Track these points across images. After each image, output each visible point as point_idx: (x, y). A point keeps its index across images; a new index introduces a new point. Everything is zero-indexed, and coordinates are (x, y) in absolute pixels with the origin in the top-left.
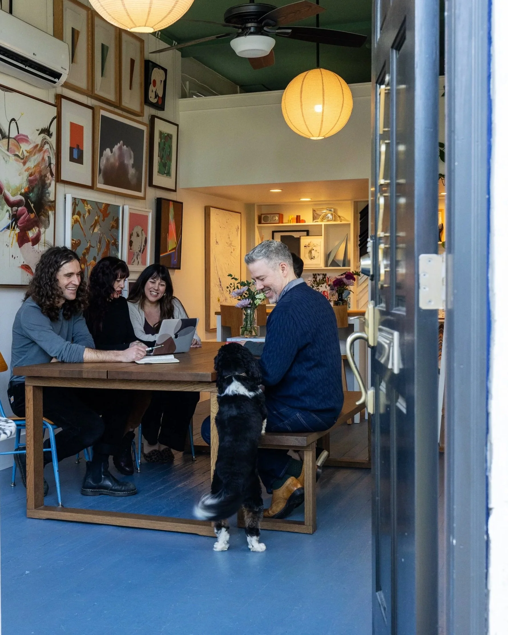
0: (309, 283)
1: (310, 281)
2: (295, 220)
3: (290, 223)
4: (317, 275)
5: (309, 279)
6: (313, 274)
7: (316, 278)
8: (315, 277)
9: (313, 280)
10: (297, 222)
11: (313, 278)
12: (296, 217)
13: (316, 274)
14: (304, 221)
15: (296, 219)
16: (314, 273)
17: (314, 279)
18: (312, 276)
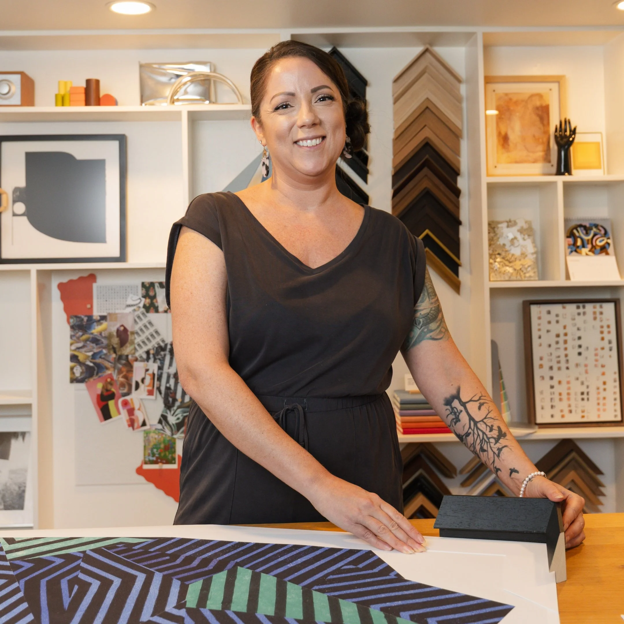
0: (127, 315)
1: (130, 309)
2: (83, 97)
3: (63, 105)
4: (157, 285)
5: (130, 302)
6: (143, 285)
7: (155, 297)
8: (151, 293)
9: (141, 305)
10: (87, 103)
11: (144, 297)
12: (84, 85)
13: (152, 284)
14: (111, 101)
15: (83, 91)
16: (148, 280)
17: (148, 301)
18: (140, 292)
